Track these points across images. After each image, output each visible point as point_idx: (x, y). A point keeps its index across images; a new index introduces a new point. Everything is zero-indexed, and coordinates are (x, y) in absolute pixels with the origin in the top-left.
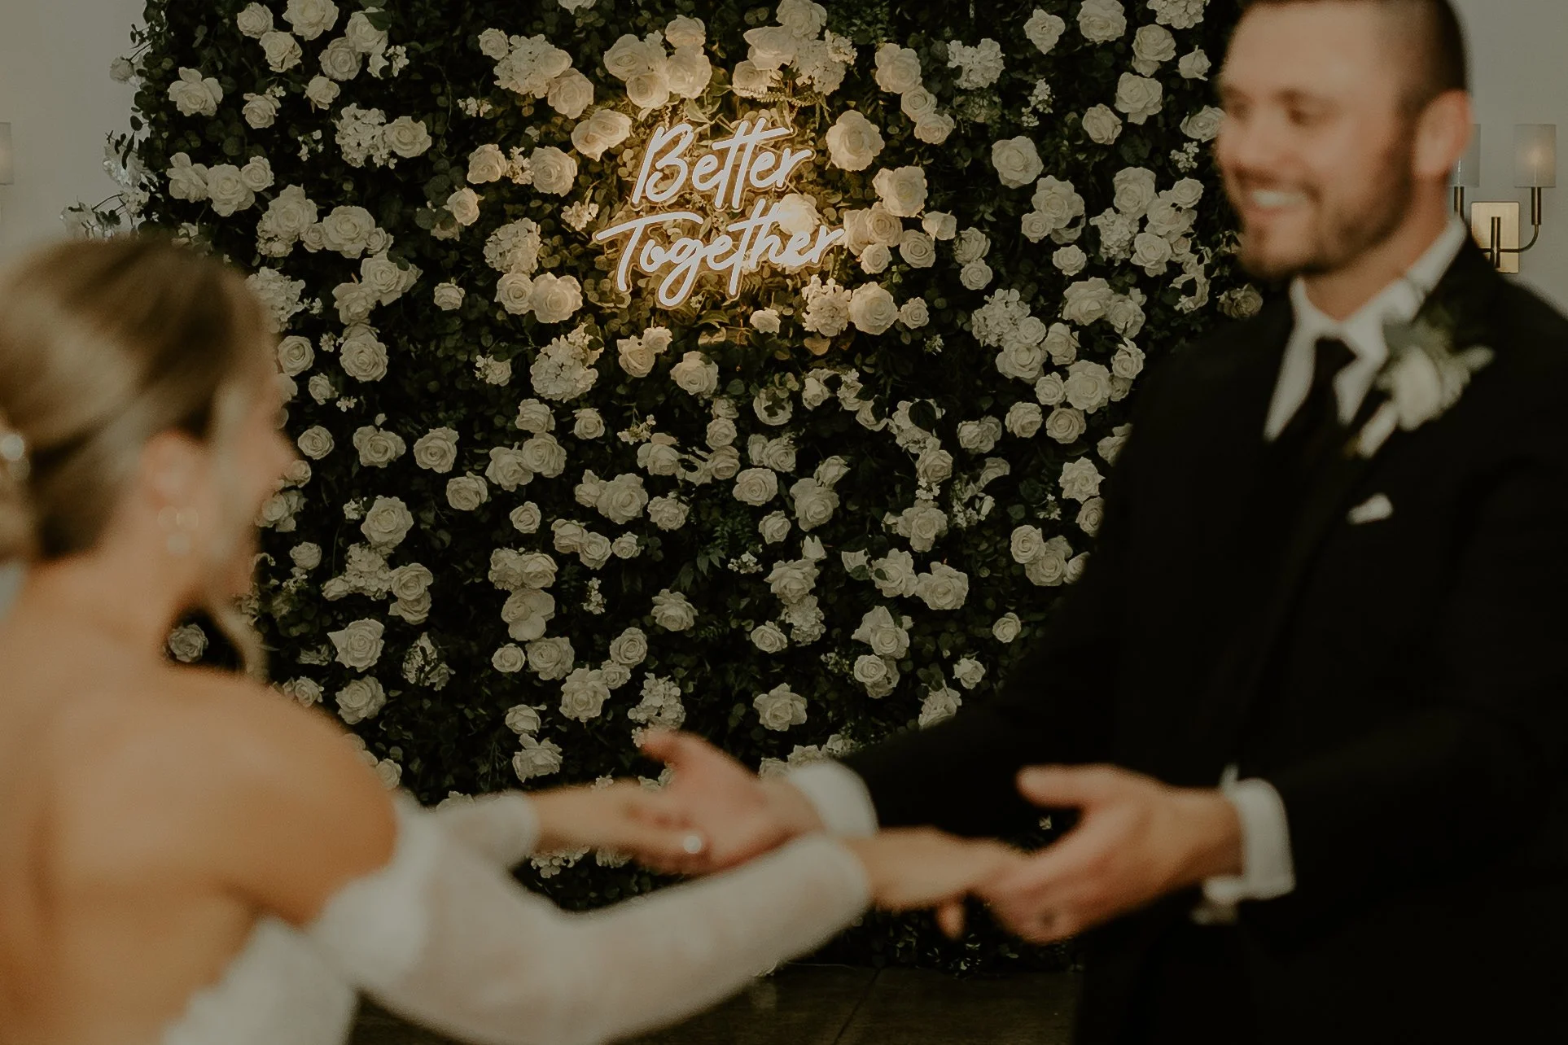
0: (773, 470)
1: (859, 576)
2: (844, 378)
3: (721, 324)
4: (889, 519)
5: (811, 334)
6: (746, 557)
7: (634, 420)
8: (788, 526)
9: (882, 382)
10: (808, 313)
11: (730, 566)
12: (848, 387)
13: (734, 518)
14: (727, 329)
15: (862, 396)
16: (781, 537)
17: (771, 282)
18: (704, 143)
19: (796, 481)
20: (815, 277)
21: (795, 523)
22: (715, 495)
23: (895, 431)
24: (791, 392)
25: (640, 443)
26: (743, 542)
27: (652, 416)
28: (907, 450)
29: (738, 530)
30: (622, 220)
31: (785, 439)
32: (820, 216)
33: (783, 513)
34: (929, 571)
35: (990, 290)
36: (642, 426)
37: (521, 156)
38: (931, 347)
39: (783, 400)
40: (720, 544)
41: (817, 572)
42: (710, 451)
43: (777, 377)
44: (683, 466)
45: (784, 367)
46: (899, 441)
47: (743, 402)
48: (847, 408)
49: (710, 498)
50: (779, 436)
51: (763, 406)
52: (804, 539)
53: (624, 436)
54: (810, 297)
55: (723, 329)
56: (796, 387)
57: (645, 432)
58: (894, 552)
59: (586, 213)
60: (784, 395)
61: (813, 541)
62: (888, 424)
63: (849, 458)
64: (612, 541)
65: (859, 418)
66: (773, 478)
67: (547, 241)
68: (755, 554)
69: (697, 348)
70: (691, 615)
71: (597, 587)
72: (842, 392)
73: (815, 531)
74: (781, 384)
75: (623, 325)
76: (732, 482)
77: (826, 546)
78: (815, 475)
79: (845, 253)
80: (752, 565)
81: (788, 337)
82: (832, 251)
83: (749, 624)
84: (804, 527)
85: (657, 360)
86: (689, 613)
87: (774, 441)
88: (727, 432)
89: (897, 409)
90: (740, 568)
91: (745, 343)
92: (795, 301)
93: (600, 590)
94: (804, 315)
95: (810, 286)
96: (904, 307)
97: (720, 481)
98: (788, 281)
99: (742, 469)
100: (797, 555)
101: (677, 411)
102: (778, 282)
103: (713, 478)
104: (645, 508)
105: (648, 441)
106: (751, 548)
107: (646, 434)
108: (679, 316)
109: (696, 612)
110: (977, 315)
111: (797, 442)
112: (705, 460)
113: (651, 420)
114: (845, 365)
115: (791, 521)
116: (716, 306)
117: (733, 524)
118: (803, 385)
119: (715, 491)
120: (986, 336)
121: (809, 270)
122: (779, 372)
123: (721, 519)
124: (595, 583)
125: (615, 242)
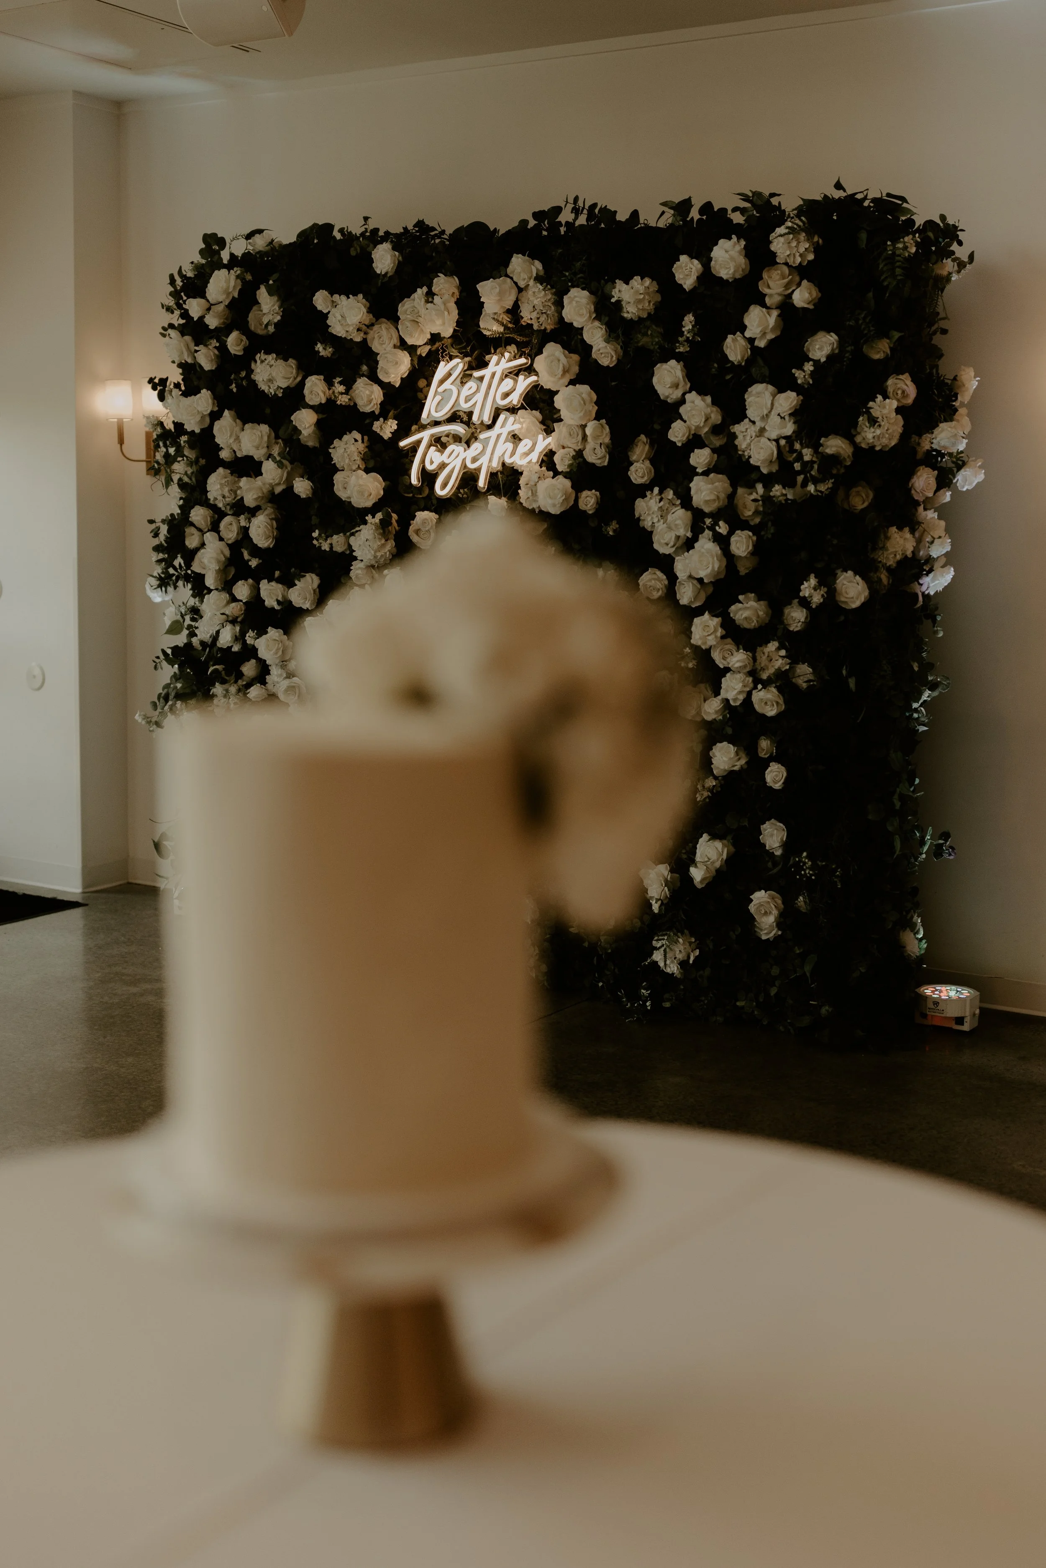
32: (540, 427)
35: (649, 487)
37: (340, 384)
59: (390, 427)
67: (368, 448)
96: (580, 495)
98: (513, 474)
102: (507, 475)
110: (640, 505)
120: (644, 521)
125: (414, 449)
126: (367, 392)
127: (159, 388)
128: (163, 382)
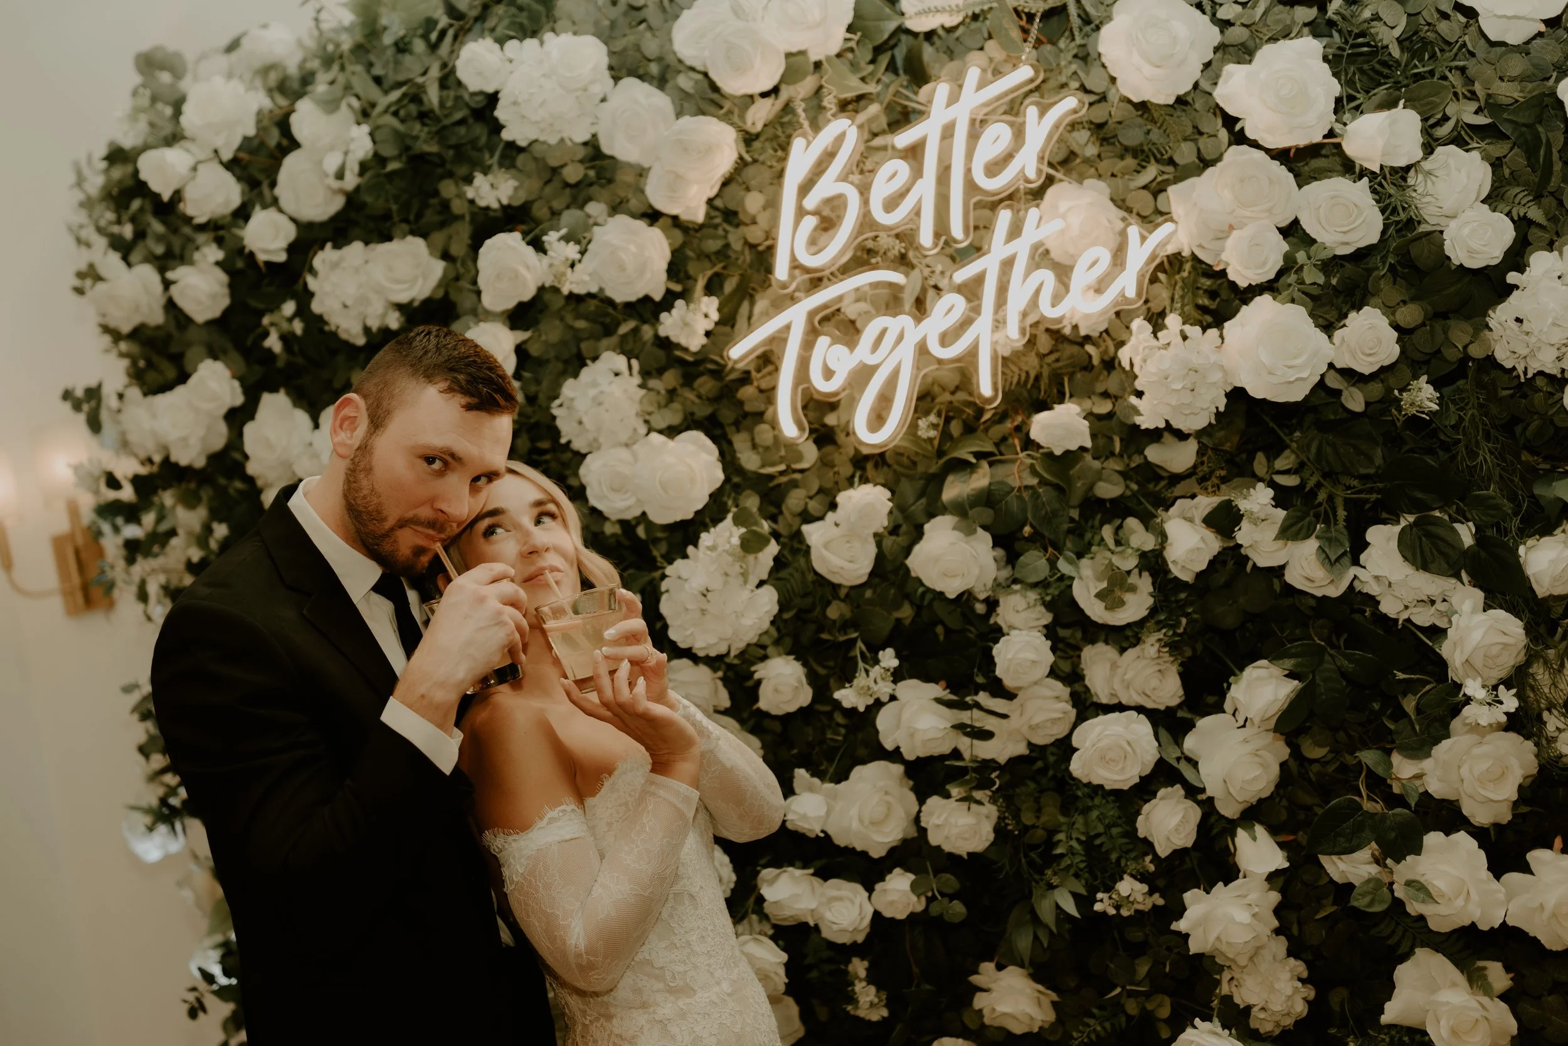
0: (1140, 709)
1: (1371, 904)
2: (1243, 505)
3: (979, 455)
4: (1403, 768)
5: (1155, 435)
6: (1127, 886)
7: (861, 664)
8: (1195, 814)
9: (1322, 496)
10: (1140, 394)
11: (1098, 907)
12: (1257, 521)
13: (1085, 811)
14: (991, 464)
15: (1289, 532)
16: (1186, 838)
17: (1057, 360)
18: (878, 142)
19: (1190, 726)
20: (1139, 325)
21: (1208, 806)
22: (1043, 771)
23: (1373, 589)
24: (1143, 555)
25: (878, 704)
26: (1114, 856)
27: (890, 652)
28: (1408, 620)
29: (1098, 835)
30: (767, 316)
31: (1151, 645)
32: (1123, 213)
33: (1178, 790)
34: (1526, 869)
35: (1516, 258)
36: (876, 671)
37: (563, 243)
38: (1412, 404)
39: (1129, 572)
40: (1069, 867)
41: (1275, 897)
42: (1010, 696)
43: (1107, 532)
44: (967, 734)
45: (1117, 510)
46: (1389, 607)
47: (1054, 591)
48: (1262, 563)
49: (1033, 779)
50: (1137, 641)
51: (1094, 592)
52: (1233, 835)
53: (848, 696)
54: (1137, 362)
55: (985, 464)
56: (1148, 542)
57: (881, 683)
58: (1433, 839)
59: (700, 317)
60: (1129, 562)
61: (1254, 839)
62: (1355, 577)
63: (1289, 663)
64: (870, 889)
65: (1293, 577)
66: (1142, 728)
67: (653, 383)
68: (1141, 877)
69: (943, 510)
70: (1046, 1002)
71: (862, 973)
72: (1244, 535)
73: (1253, 814)
74: (1118, 543)
75: (811, 498)
76: (1065, 748)
77: (1281, 839)
78: (1228, 706)
79: (1187, 267)
80: (1140, 898)
81: (1112, 454)
82: (1160, 267)
83: (1160, 1005)
84: (1229, 810)
85: (879, 545)
86: (1042, 997)
87: (1131, 653)
88: (1032, 656)
89: (1367, 544)
90: (1118, 907)
91: (1034, 481)
92: (1111, 383)
93: (871, 979)
94: (1133, 400)
95: (1133, 341)
96: (1338, 334)
97: (1043, 748)
98: (1089, 348)
99: (1081, 718)
100: (1229, 872)
101: (940, 630)
102: (1072, 356)
103: (1030, 745)
104: (917, 819)
105: (893, 698)
106: (1132, 866)
107: (884, 689)
108: (905, 460)
109: (1054, 996)
110: (1500, 316)
111: (1173, 647)
112: (1005, 716)
113: (889, 659)
114: (1237, 481)
115: (1199, 803)
116: (970, 429)
117: (1086, 824)
118: (1163, 536)
119: (1040, 764)
120: (1533, 354)
121: (1122, 316)
122: (1109, 522)
123: (1062, 819)
124: (859, 967)
125: (768, 360)
126: (633, 248)
127: (86, 407)
128: (94, 394)
